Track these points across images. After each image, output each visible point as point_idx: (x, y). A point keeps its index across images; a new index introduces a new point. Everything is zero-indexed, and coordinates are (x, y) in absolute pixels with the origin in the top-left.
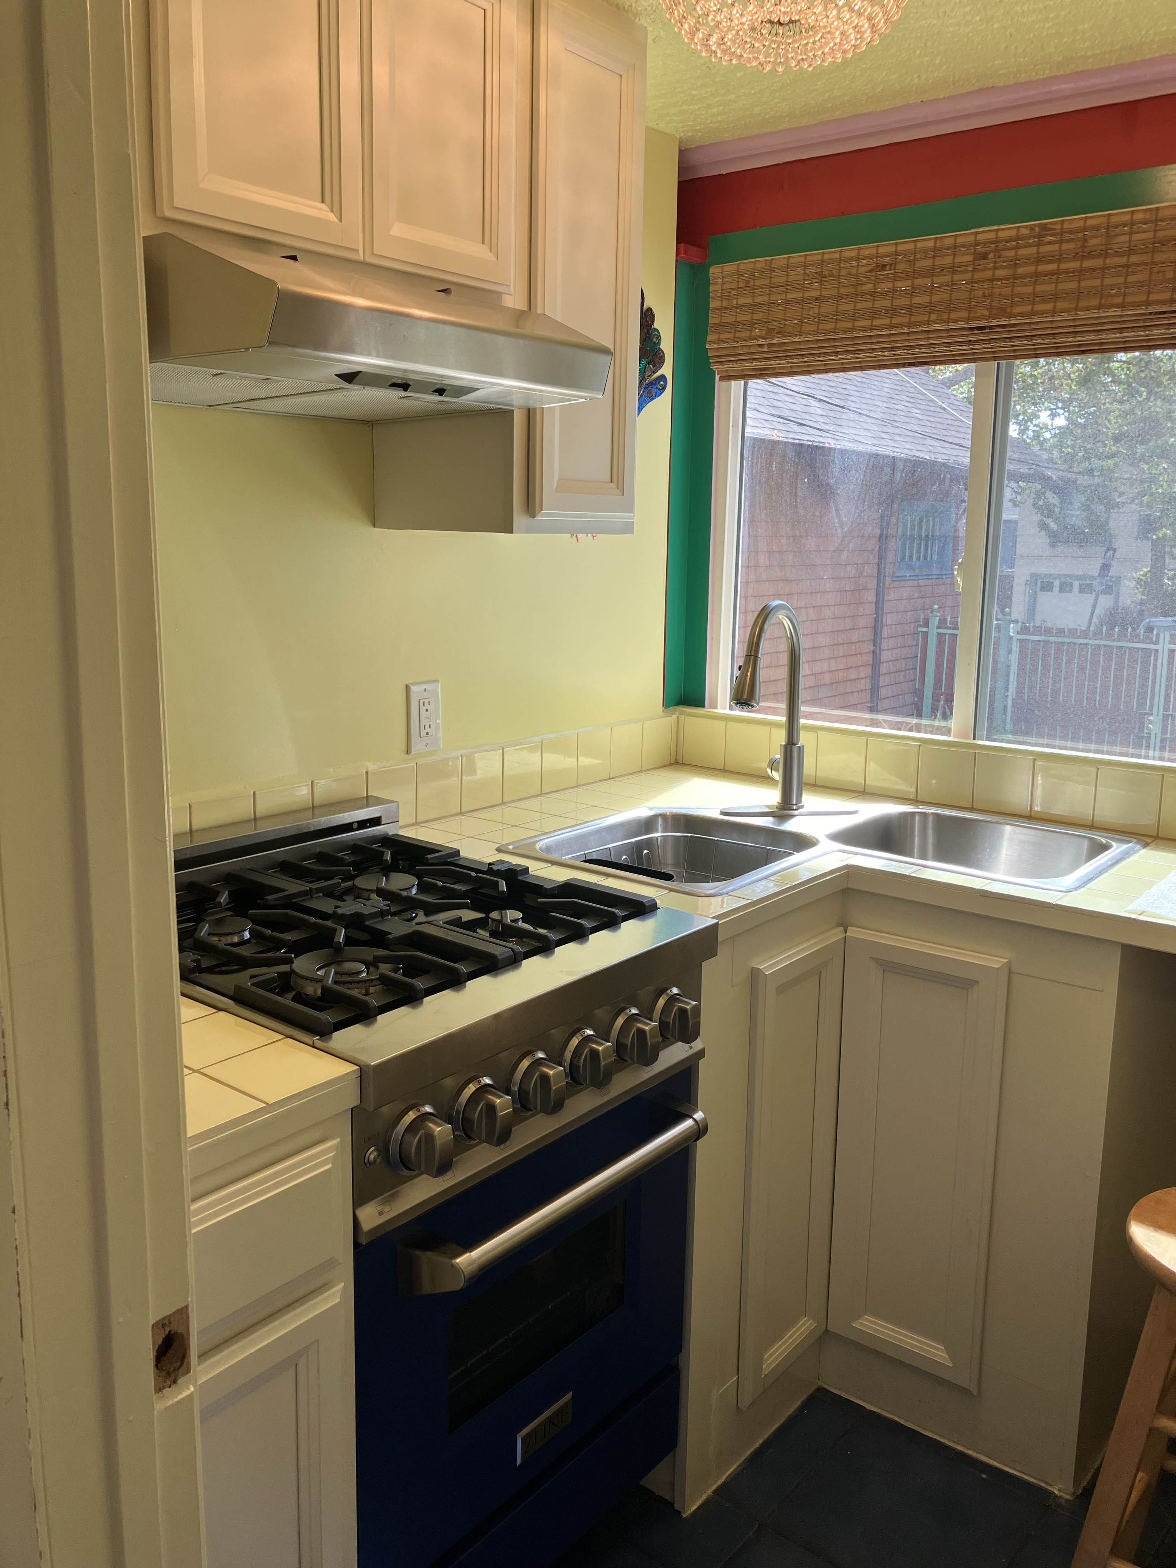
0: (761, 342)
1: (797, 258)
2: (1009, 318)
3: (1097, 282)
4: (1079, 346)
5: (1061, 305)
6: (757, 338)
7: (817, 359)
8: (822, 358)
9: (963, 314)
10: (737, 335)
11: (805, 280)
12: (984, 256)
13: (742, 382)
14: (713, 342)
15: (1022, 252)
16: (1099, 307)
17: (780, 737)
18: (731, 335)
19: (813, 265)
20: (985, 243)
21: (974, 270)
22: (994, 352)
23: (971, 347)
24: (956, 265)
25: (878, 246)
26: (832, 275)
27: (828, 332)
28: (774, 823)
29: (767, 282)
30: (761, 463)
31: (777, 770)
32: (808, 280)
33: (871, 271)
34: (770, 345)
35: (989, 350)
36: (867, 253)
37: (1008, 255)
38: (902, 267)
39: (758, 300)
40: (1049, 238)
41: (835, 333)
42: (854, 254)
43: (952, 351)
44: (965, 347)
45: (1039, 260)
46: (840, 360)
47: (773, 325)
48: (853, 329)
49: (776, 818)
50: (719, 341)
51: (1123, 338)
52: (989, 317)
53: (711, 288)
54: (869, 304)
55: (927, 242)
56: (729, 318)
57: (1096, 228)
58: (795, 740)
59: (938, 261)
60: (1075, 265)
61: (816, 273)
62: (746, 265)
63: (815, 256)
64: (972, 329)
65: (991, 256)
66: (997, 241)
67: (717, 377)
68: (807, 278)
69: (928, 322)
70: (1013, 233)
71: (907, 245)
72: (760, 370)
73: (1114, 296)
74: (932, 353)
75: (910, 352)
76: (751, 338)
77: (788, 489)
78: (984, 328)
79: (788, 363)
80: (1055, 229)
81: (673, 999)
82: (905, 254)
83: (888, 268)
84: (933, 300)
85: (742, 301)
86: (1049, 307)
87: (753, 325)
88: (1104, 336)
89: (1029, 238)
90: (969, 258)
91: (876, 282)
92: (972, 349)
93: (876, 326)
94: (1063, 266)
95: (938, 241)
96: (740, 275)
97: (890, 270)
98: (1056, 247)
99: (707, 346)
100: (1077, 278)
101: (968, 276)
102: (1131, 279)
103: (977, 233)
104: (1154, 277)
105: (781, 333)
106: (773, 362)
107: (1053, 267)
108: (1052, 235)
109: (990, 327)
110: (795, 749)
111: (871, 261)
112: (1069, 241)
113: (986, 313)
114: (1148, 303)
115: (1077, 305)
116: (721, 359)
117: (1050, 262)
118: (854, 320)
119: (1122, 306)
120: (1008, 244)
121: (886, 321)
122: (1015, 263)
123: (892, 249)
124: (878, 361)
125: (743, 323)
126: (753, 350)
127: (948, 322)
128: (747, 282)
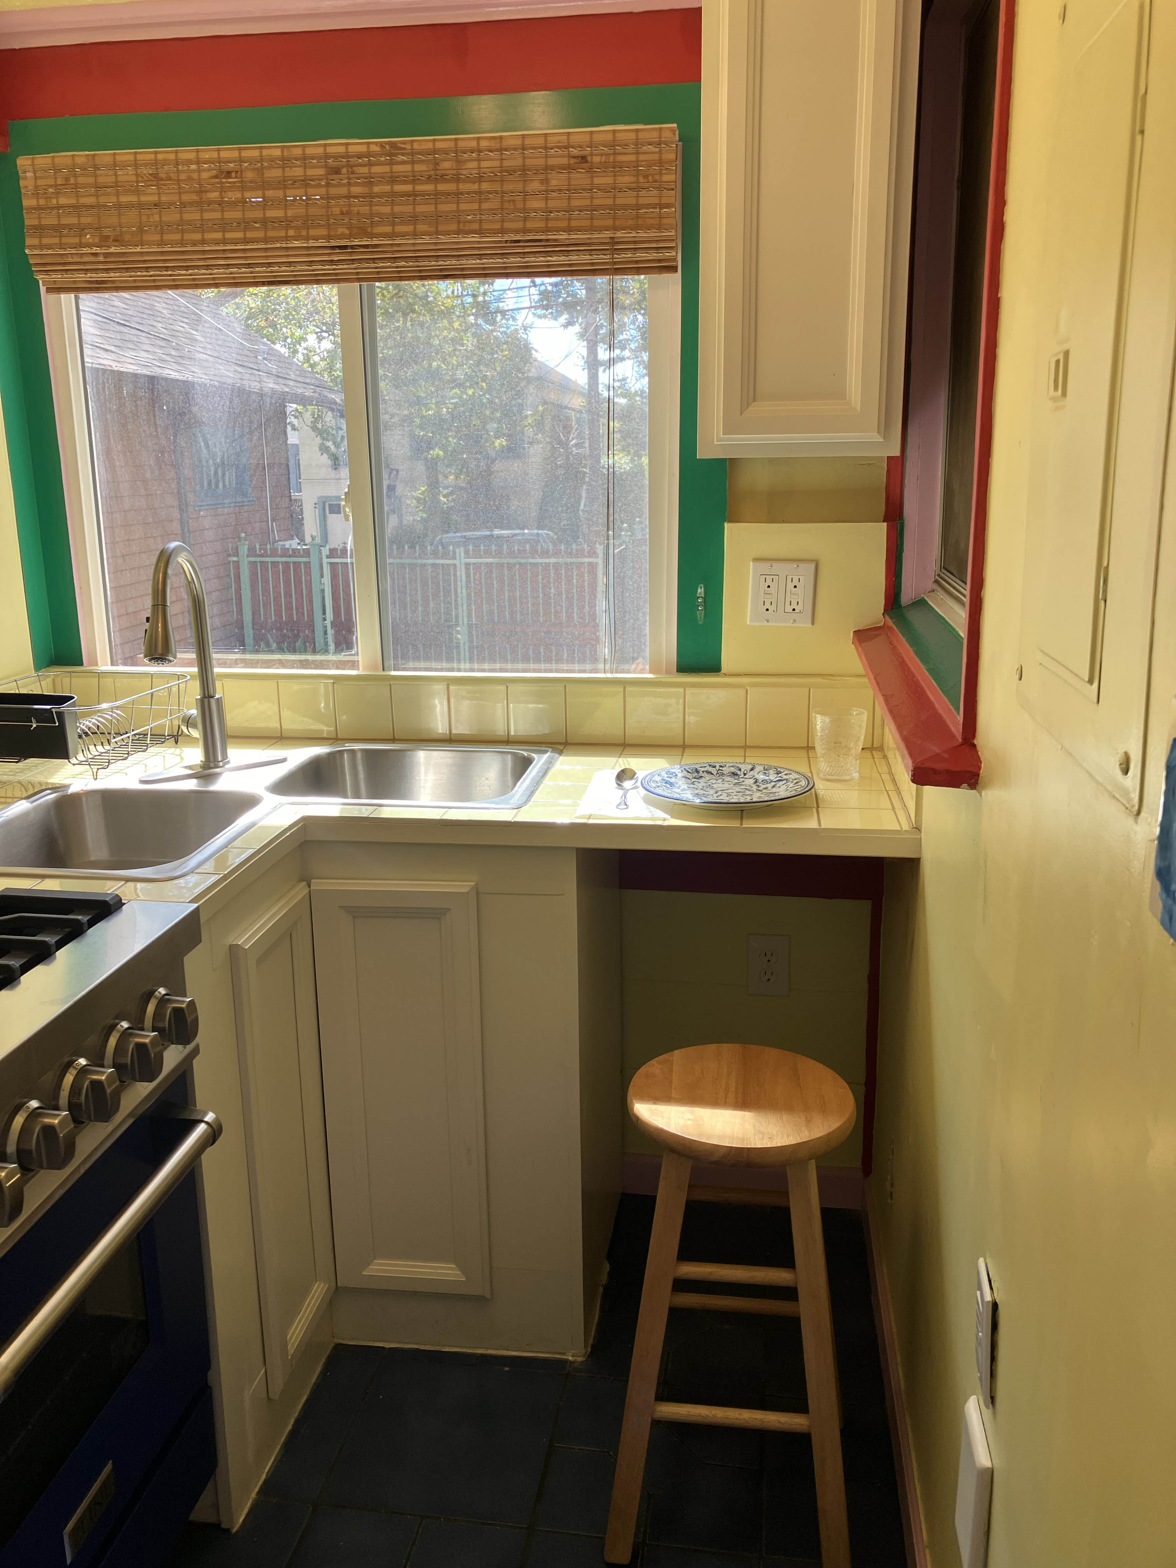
0: (95, 250)
1: (125, 155)
2: (371, 238)
3: (453, 207)
4: (441, 270)
5: (421, 227)
6: (90, 246)
7: (165, 273)
8: (170, 273)
9: (323, 232)
10: (64, 240)
11: (137, 182)
12: (337, 171)
13: (73, 295)
14: (32, 247)
15: (375, 169)
16: (458, 232)
17: (194, 690)
18: (56, 240)
19: (146, 165)
20: (336, 157)
21: (328, 185)
22: (358, 273)
23: (334, 267)
24: (308, 178)
25: (219, 150)
26: (170, 179)
27: (172, 243)
28: (199, 785)
29: (91, 180)
30: (109, 388)
31: (195, 726)
32: (141, 182)
33: (216, 177)
34: (106, 255)
35: (353, 271)
36: (207, 156)
37: (361, 172)
38: (249, 175)
39: (84, 201)
40: (401, 158)
41: (183, 245)
42: (192, 156)
43: (313, 270)
44: (327, 267)
45: (393, 179)
46: (191, 275)
47: (107, 232)
48: (203, 242)
49: (200, 780)
50: (41, 247)
51: (483, 264)
52: (350, 237)
53: (22, 183)
54: (218, 215)
55: (274, 151)
56: (49, 220)
57: (446, 152)
58: (211, 693)
59: (288, 173)
60: (429, 187)
61: (151, 175)
62: (63, 158)
63: (146, 154)
64: (333, 248)
65: (344, 171)
66: (347, 156)
67: (43, 289)
68: (140, 179)
69: (287, 238)
70: (363, 149)
71: (251, 152)
72: (97, 282)
73: (470, 222)
74: (292, 271)
75: (269, 269)
76: (81, 245)
77: (145, 417)
78: (346, 247)
79: (130, 277)
80: (404, 149)
81: (163, 1002)
82: (250, 161)
83: (233, 174)
84: (289, 214)
85: (63, 201)
86: (409, 228)
87: (81, 230)
88: (464, 262)
89: (381, 155)
90: (321, 172)
91: (223, 190)
92: (334, 269)
93: (229, 239)
94: (419, 188)
95: (285, 150)
96: (57, 171)
97: (236, 177)
98: (408, 167)
99: (27, 251)
100: (433, 201)
101: (323, 191)
102: (485, 206)
103: (326, 145)
104: (506, 205)
105: (118, 241)
106: (112, 275)
107: (408, 188)
108: (403, 155)
109: (352, 247)
110: (213, 701)
111: (213, 165)
112: (421, 162)
113: (347, 232)
114: (503, 231)
115: (437, 229)
116: (47, 267)
117: (405, 182)
118: (203, 232)
119: (480, 232)
120: (360, 160)
121: (239, 235)
122: (369, 181)
123: (235, 154)
124: (234, 278)
125: (70, 227)
126: (86, 259)
127: (307, 238)
128: (67, 179)
